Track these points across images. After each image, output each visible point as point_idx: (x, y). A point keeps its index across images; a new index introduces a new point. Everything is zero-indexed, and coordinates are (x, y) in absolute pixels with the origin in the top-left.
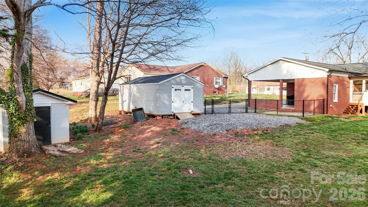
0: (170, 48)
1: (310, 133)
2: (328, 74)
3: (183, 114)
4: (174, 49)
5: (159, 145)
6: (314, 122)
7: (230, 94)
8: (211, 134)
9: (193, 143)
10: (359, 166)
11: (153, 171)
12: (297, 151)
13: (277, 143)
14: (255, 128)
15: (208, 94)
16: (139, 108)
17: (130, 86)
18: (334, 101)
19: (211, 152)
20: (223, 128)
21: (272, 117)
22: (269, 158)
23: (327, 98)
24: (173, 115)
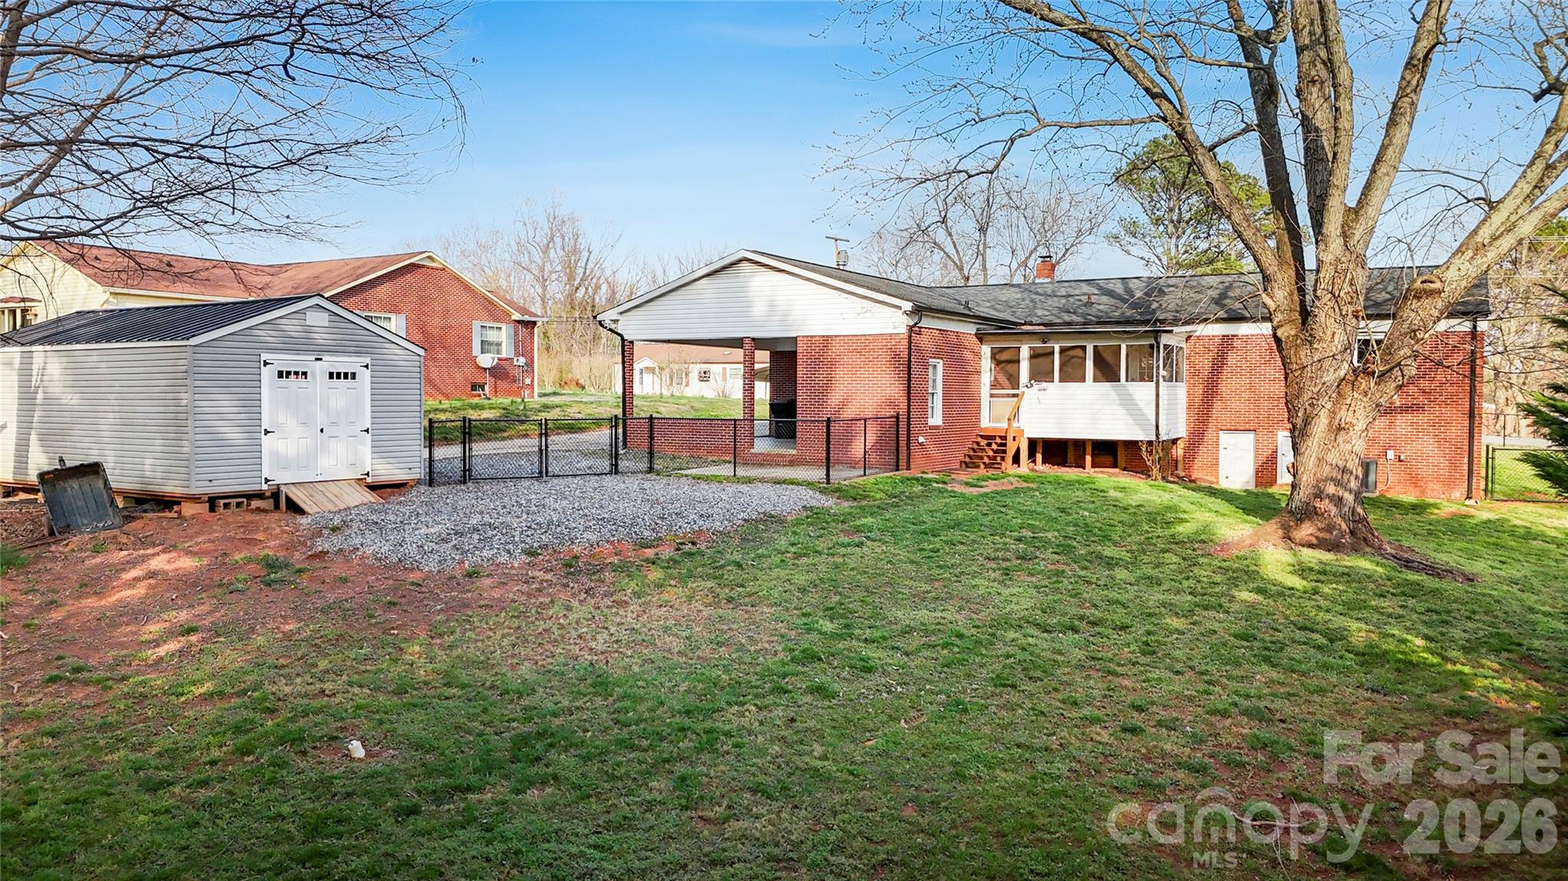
0: (251, 178)
1: (849, 545)
2: (912, 323)
3: (319, 486)
4: (269, 180)
5: (193, 638)
6: (864, 503)
7: (545, 395)
8: (458, 574)
9: (371, 616)
10: (1008, 656)
11: (157, 768)
12: (804, 615)
13: (733, 589)
14: (646, 533)
15: (447, 397)
16: (78, 463)
17: (27, 358)
18: (931, 422)
19: (455, 653)
20: (513, 542)
21: (715, 486)
22: (699, 653)
23: (909, 412)
24: (268, 494)
